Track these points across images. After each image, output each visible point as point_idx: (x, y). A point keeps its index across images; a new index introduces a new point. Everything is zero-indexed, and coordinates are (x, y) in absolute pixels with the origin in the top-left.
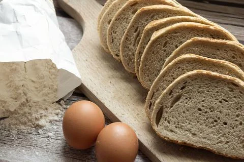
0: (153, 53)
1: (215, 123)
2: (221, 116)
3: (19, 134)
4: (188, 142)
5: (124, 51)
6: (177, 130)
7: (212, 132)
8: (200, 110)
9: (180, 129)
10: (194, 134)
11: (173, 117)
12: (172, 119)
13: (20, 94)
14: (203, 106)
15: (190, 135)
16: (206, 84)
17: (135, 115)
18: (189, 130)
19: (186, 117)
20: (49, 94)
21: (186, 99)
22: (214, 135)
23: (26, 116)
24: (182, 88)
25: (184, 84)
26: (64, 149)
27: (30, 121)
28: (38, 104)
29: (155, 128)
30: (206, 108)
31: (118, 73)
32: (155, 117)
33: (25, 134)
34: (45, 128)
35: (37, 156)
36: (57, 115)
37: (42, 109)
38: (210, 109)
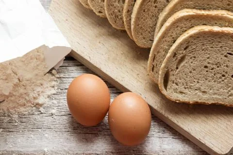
0: (144, 11)
1: (224, 78)
2: (228, 70)
3: (21, 118)
4: (200, 101)
5: (109, 10)
6: (186, 91)
7: (222, 87)
8: (206, 67)
9: (190, 90)
10: (204, 92)
11: (180, 79)
12: (180, 81)
13: (10, 74)
14: (209, 63)
15: (201, 94)
16: (209, 41)
17: (136, 76)
18: (199, 89)
19: (193, 77)
20: (38, 65)
21: (191, 58)
22: (224, 89)
23: (23, 98)
24: (185, 49)
25: (186, 44)
26: (72, 125)
27: (29, 101)
28: (32, 82)
29: (164, 92)
30: (213, 64)
31: (103, 30)
32: (163, 81)
33: (28, 116)
34: (45, 105)
35: (47, 138)
36: (53, 87)
37: (37, 86)
38: (216, 64)
